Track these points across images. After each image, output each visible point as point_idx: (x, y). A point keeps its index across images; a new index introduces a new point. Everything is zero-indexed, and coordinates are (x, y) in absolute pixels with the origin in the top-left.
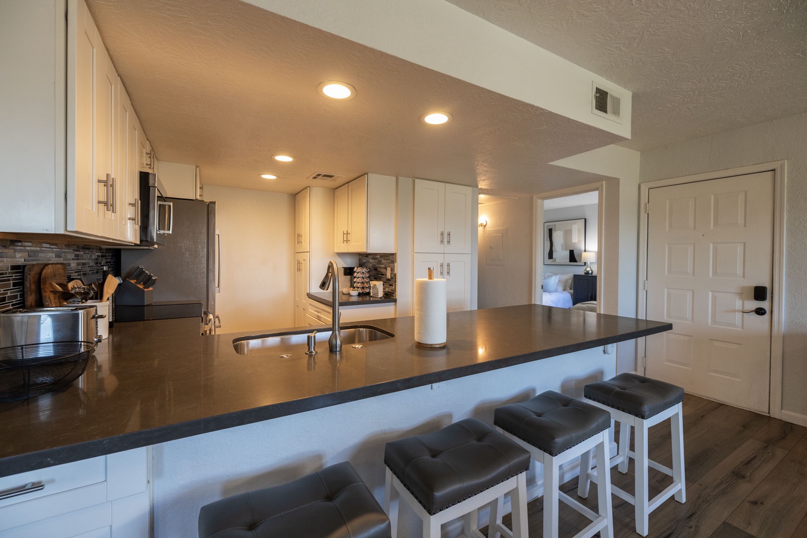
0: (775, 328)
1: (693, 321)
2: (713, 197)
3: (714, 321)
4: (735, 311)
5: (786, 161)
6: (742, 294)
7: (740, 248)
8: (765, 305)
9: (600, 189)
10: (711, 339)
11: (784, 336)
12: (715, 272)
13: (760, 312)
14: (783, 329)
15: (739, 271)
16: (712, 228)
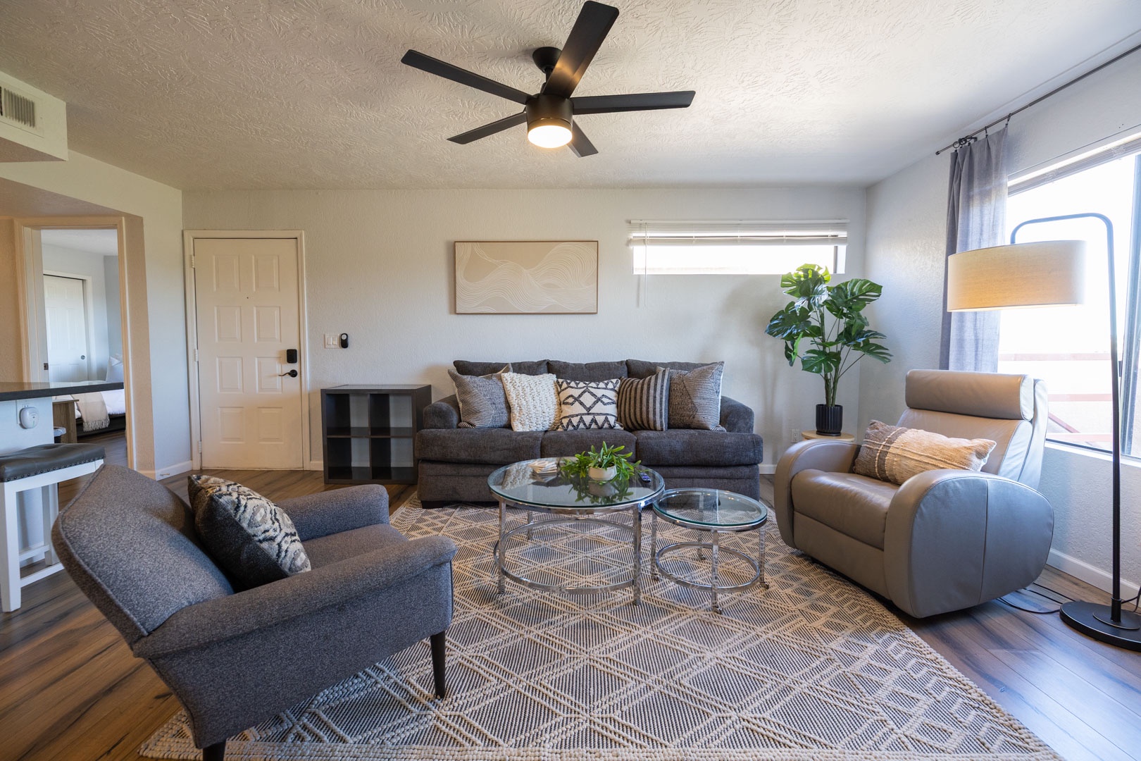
0: (303, 387)
1: (243, 391)
2: (253, 257)
3: (261, 389)
4: (275, 376)
5: (303, 232)
6: (280, 358)
7: (277, 313)
8: (295, 367)
9: (118, 226)
10: (259, 408)
11: (309, 394)
12: (259, 338)
13: (293, 374)
14: (308, 387)
15: (277, 336)
16: (254, 290)
